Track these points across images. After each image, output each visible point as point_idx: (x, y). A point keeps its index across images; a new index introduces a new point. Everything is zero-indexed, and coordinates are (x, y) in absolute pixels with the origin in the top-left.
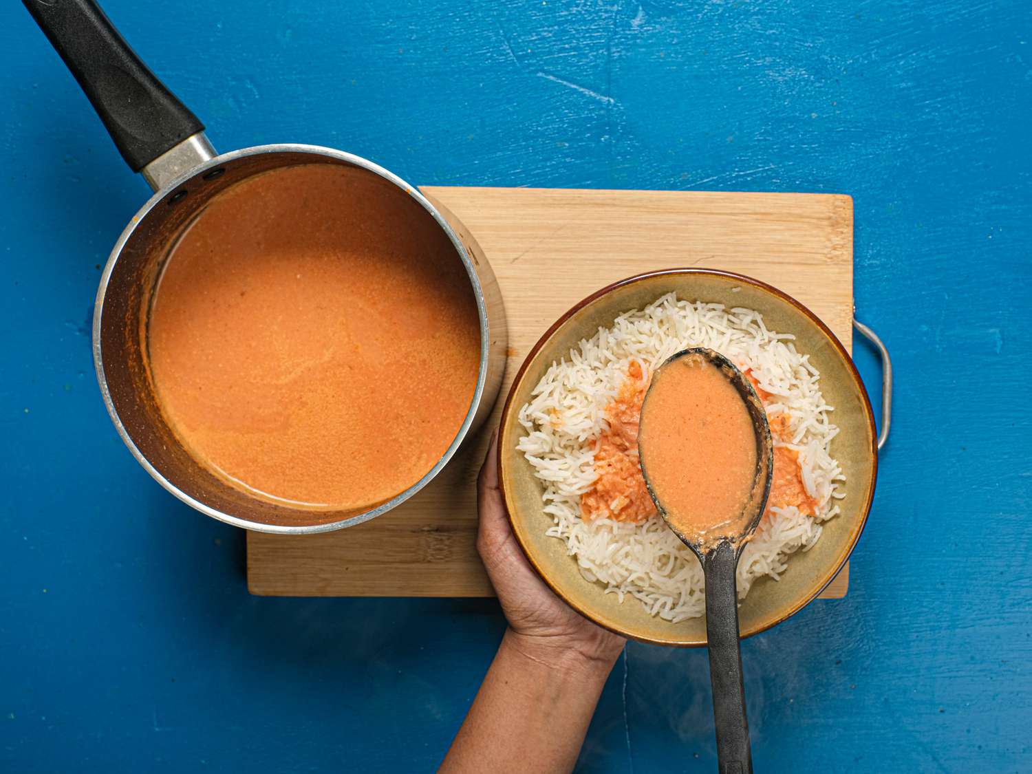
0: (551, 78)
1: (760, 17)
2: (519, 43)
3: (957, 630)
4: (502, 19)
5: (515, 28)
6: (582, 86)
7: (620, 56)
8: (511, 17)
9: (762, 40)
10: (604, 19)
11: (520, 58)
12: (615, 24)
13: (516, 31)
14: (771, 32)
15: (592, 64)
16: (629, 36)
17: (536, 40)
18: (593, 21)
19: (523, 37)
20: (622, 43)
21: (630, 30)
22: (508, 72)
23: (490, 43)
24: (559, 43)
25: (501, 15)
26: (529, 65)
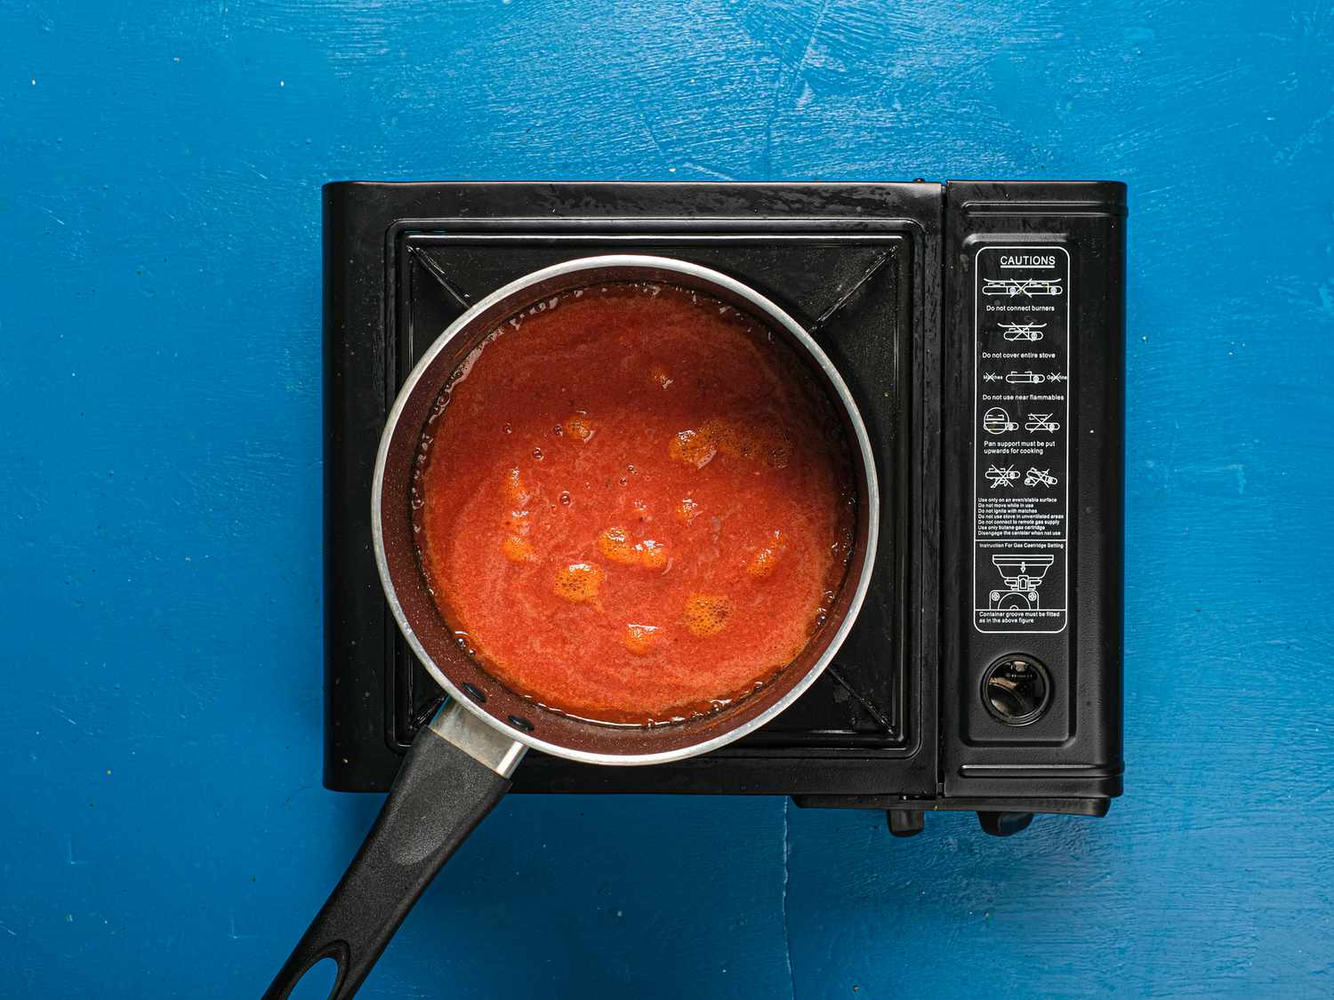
0: (701, 169)
1: (949, 93)
2: (663, 128)
3: (1191, 832)
4: (643, 101)
5: (658, 110)
7: (782, 141)
8: (653, 98)
9: (952, 120)
10: (763, 99)
11: (661, 145)
12: (776, 104)
13: (660, 115)
14: (964, 110)
15: (748, 152)
16: (793, 118)
17: (682, 124)
18: (751, 100)
19: (667, 122)
20: (784, 127)
21: (793, 111)
22: (649, 163)
23: (628, 129)
24: (709, 127)
25: (642, 95)
26: (676, 154)
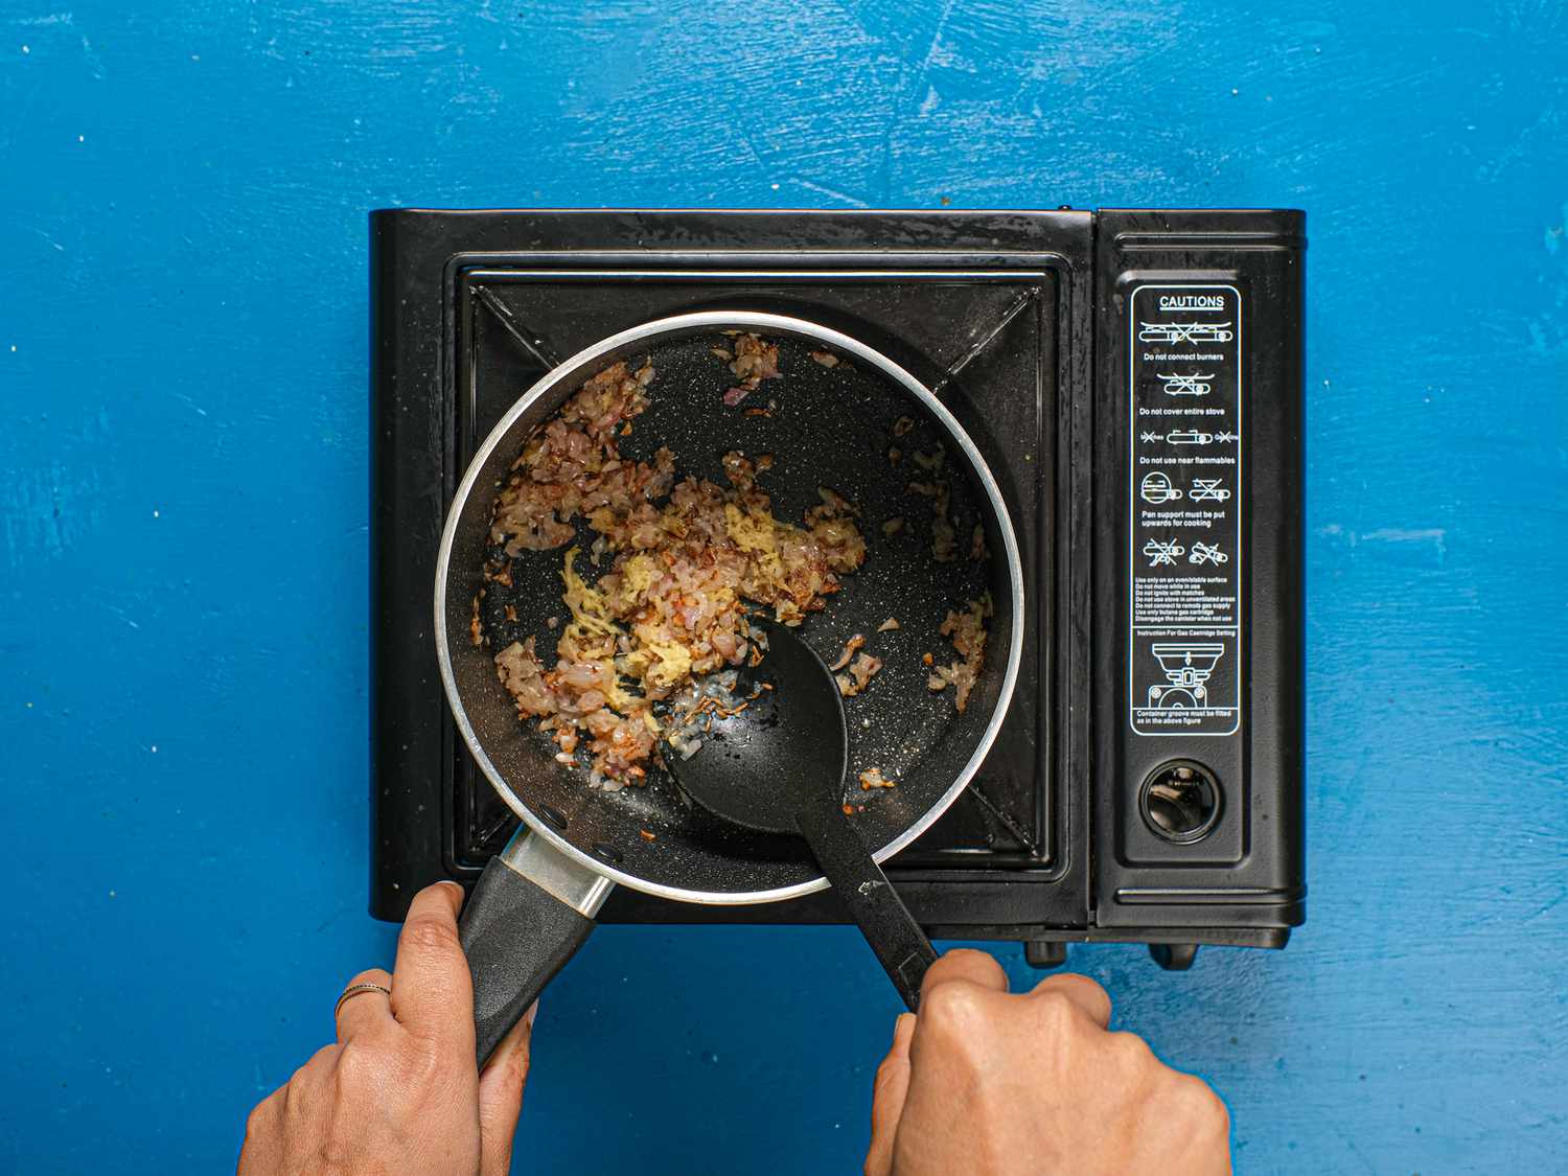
0: (808, 185)
1: (1098, 97)
2: (764, 138)
3: (1384, 961)
4: (741, 106)
5: (758, 118)
6: (848, 195)
7: (903, 153)
8: (753, 103)
9: (1101, 128)
10: (881, 104)
11: (764, 158)
12: (896, 110)
13: (761, 122)
14: (1115, 117)
15: (864, 165)
16: (917, 127)
17: (786, 134)
18: (867, 106)
19: (768, 130)
20: (905, 136)
21: (916, 118)
22: (748, 178)
23: (724, 139)
24: (818, 137)
25: (739, 99)
26: (779, 168)
